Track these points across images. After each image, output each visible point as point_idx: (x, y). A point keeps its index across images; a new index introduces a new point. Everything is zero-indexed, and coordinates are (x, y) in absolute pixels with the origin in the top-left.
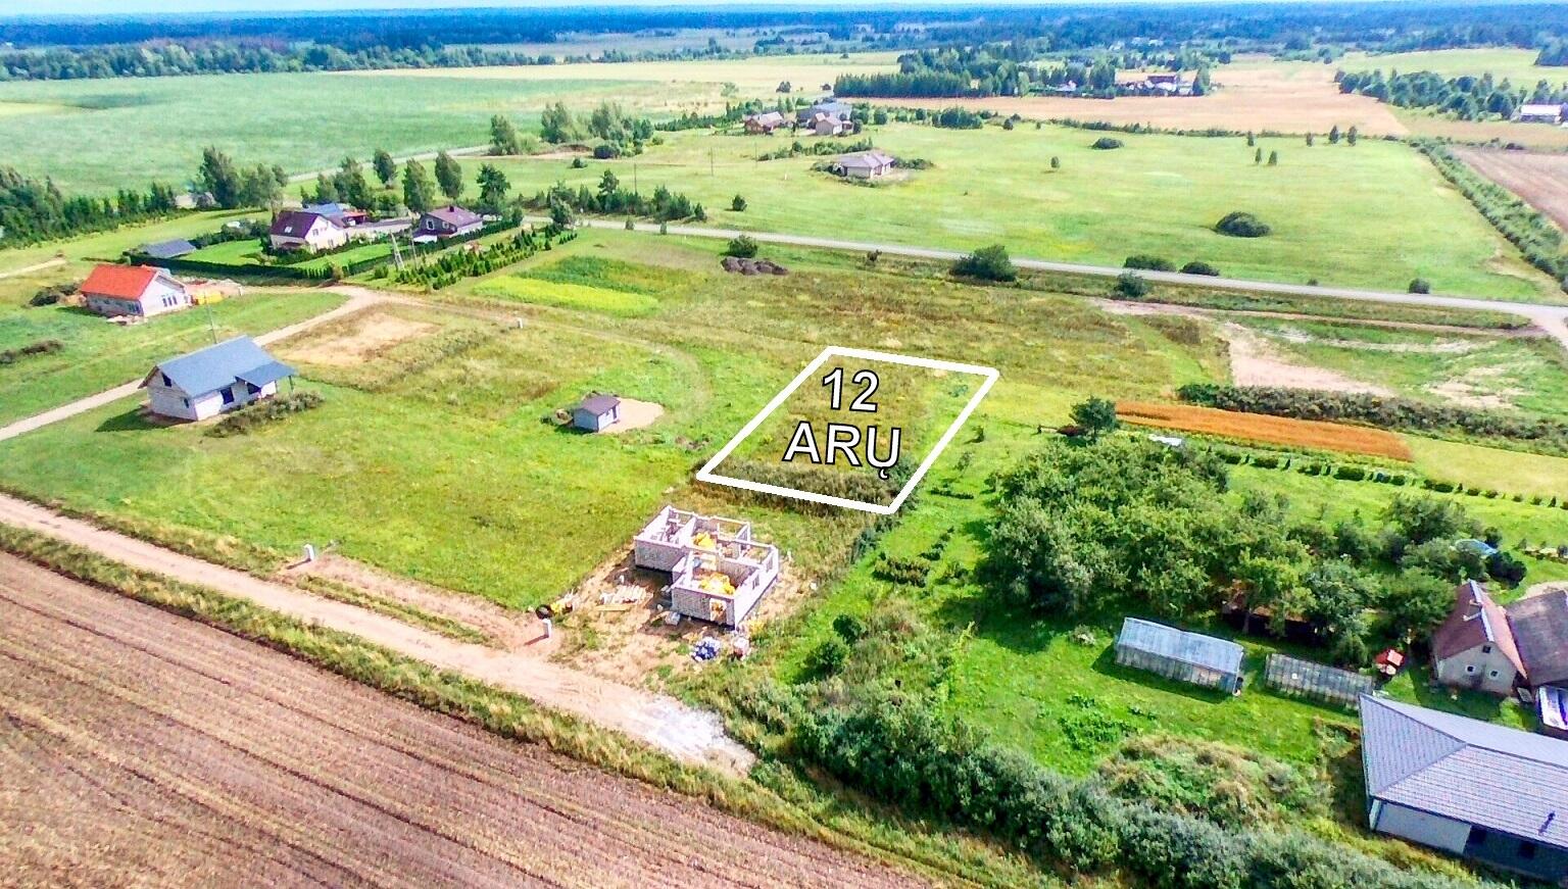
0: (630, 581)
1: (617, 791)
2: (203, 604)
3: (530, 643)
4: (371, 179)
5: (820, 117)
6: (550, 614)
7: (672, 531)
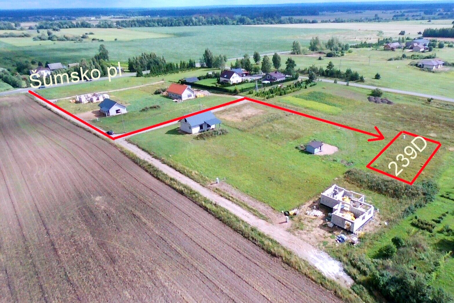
0: (318, 209)
1: (303, 281)
2: (186, 191)
3: (280, 223)
4: (252, 61)
5: (415, 45)
6: (289, 215)
7: (335, 193)
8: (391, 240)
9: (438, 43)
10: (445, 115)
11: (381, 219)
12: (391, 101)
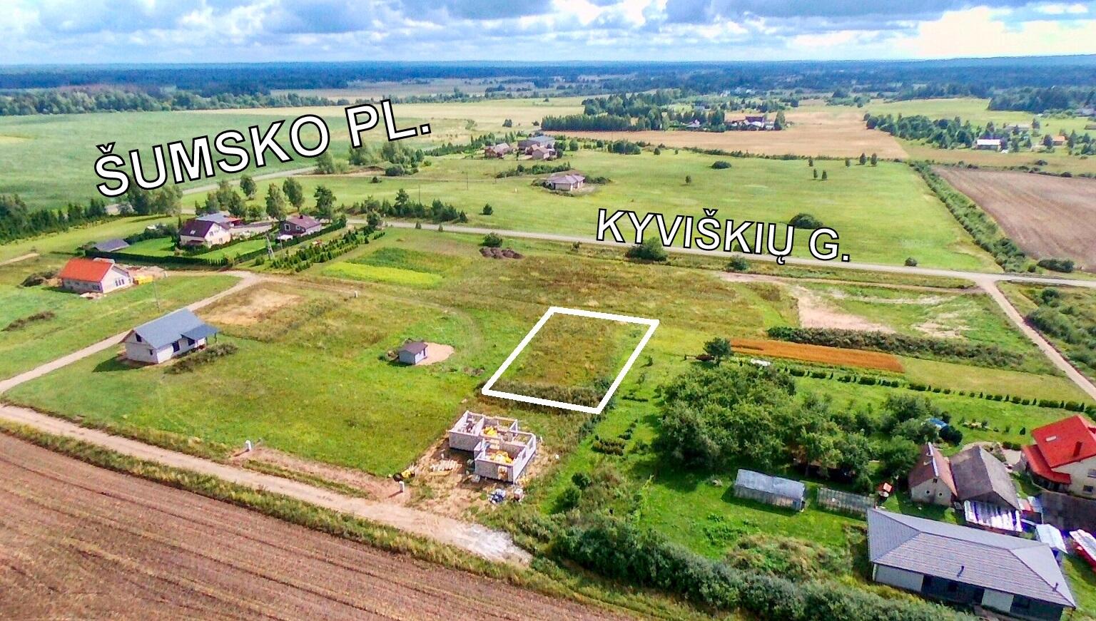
0: (447, 457)
2: (187, 479)
3: (391, 496)
4: (239, 193)
6: (402, 479)
7: (470, 427)
8: (570, 480)
9: (568, 142)
10: (602, 267)
11: (549, 452)
12: (519, 252)
